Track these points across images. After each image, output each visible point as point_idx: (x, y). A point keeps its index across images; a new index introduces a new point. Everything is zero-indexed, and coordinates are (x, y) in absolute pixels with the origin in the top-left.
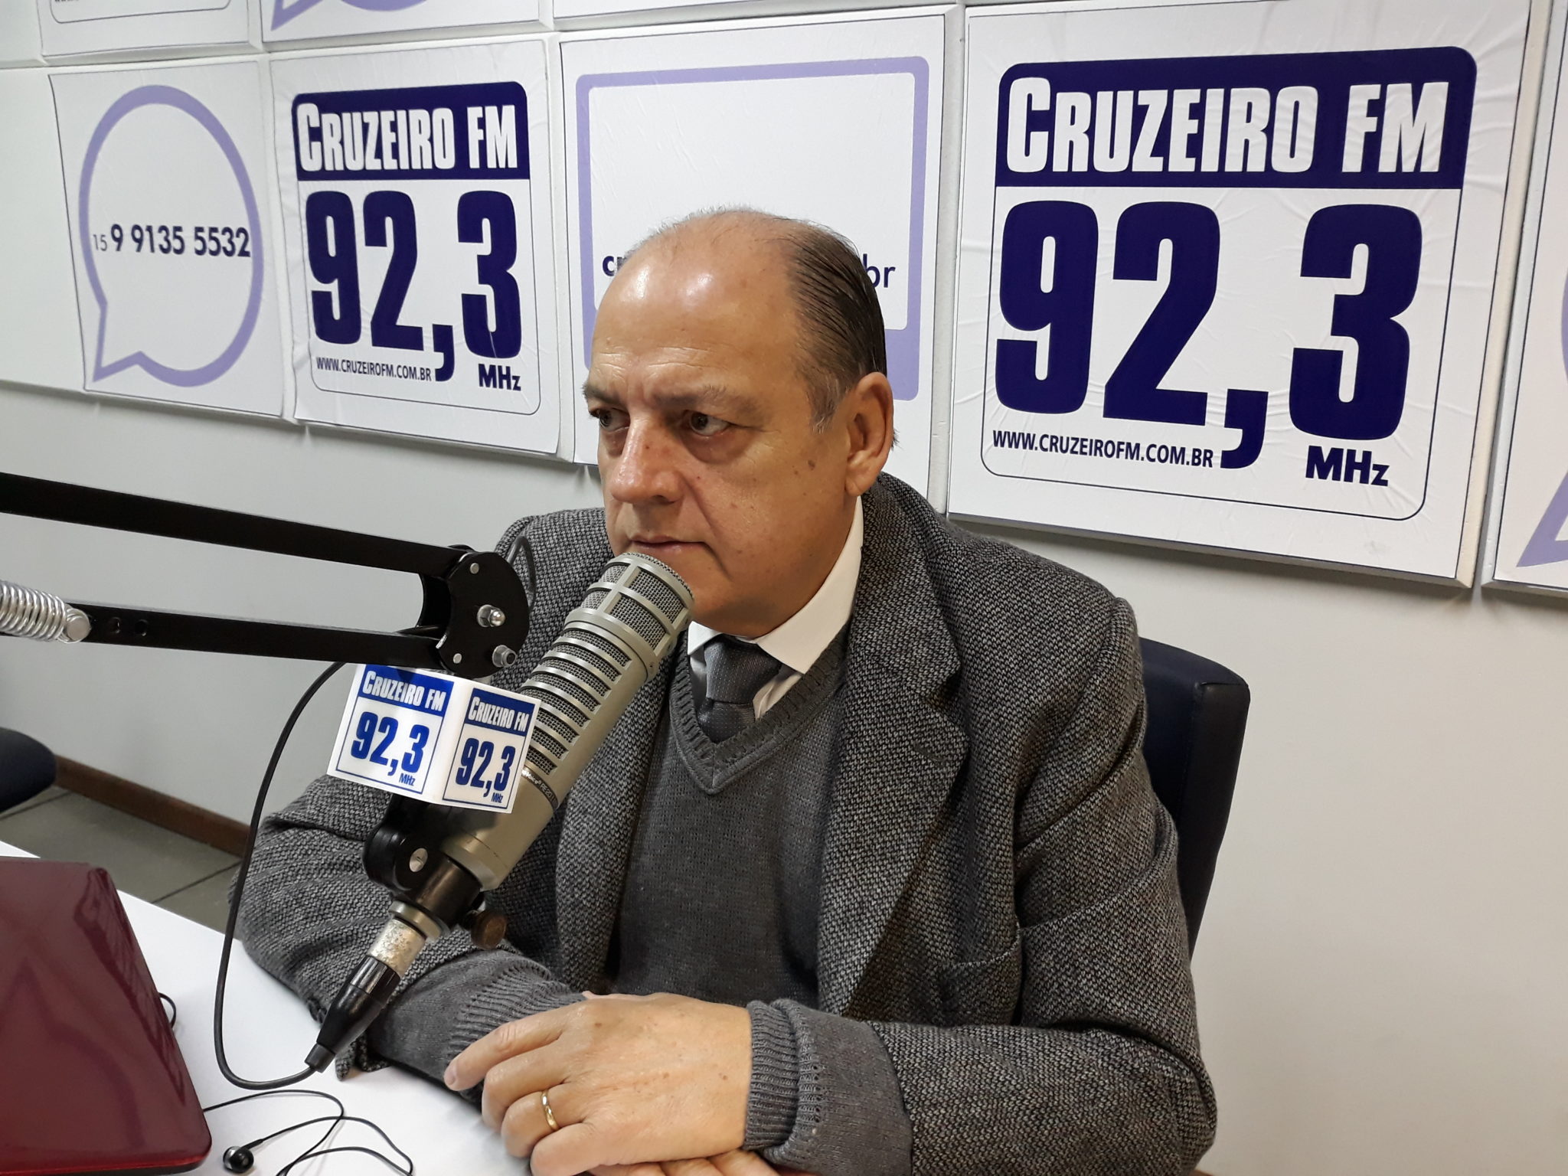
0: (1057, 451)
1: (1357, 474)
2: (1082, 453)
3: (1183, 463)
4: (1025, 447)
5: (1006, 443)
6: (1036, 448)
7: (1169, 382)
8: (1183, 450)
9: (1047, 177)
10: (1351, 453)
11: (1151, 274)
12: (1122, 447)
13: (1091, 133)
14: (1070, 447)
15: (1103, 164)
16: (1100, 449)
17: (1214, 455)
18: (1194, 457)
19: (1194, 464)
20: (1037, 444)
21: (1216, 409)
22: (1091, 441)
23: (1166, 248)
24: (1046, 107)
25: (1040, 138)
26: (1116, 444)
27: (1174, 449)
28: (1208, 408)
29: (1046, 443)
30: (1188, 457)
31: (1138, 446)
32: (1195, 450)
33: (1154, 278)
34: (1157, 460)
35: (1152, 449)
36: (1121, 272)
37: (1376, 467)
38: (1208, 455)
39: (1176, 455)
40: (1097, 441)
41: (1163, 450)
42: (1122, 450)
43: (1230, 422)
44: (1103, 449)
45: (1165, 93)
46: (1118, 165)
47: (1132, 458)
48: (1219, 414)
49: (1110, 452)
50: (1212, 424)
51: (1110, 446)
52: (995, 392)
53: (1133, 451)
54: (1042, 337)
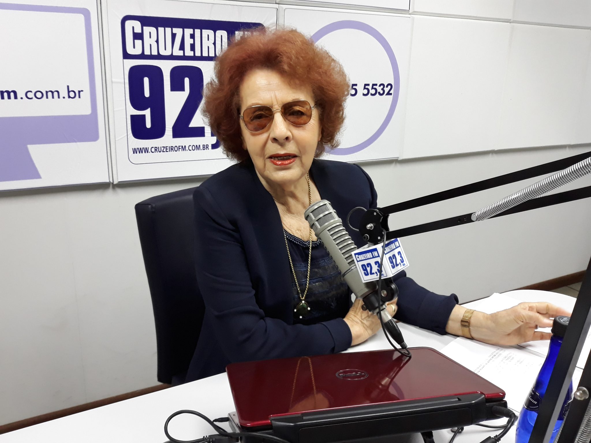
0: (157, 152)
2: (167, 151)
3: (200, 150)
4: (145, 152)
5: (138, 152)
6: (150, 152)
7: (193, 124)
8: (199, 146)
9: (142, 56)
11: (182, 89)
12: (180, 147)
13: (157, 41)
14: (162, 150)
15: (163, 52)
16: (172, 149)
17: (209, 146)
18: (203, 147)
19: (203, 149)
20: (149, 151)
21: (208, 131)
22: (169, 147)
23: (187, 81)
24: (140, 31)
25: (138, 42)
26: (178, 147)
27: (197, 146)
28: (206, 131)
29: (153, 150)
30: (201, 148)
31: (185, 146)
32: (203, 145)
34: (192, 150)
35: (190, 147)
36: (172, 90)
38: (207, 146)
39: (198, 147)
40: (171, 147)
41: (194, 147)
42: (180, 148)
43: (212, 135)
44: (174, 149)
45: (181, 29)
46: (168, 53)
47: (184, 150)
48: (209, 133)
49: (176, 150)
50: (207, 136)
51: (176, 148)
52: (131, 134)
53: (184, 148)
54: (147, 113)
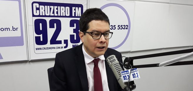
0: (45, 49)
2: (48, 49)
4: (40, 49)
5: (38, 49)
9: (39, 16)
13: (45, 11)
16: (50, 48)
17: (63, 47)
20: (42, 49)
21: (63, 42)
23: (55, 24)
24: (38, 7)
25: (38, 11)
27: (59, 47)
31: (55, 47)
32: (61, 47)
33: (54, 28)
34: (57, 49)
36: (50, 28)
42: (53, 48)
45: (53, 6)
46: (48, 15)
50: (62, 44)
52: (35, 43)
54: (41, 36)
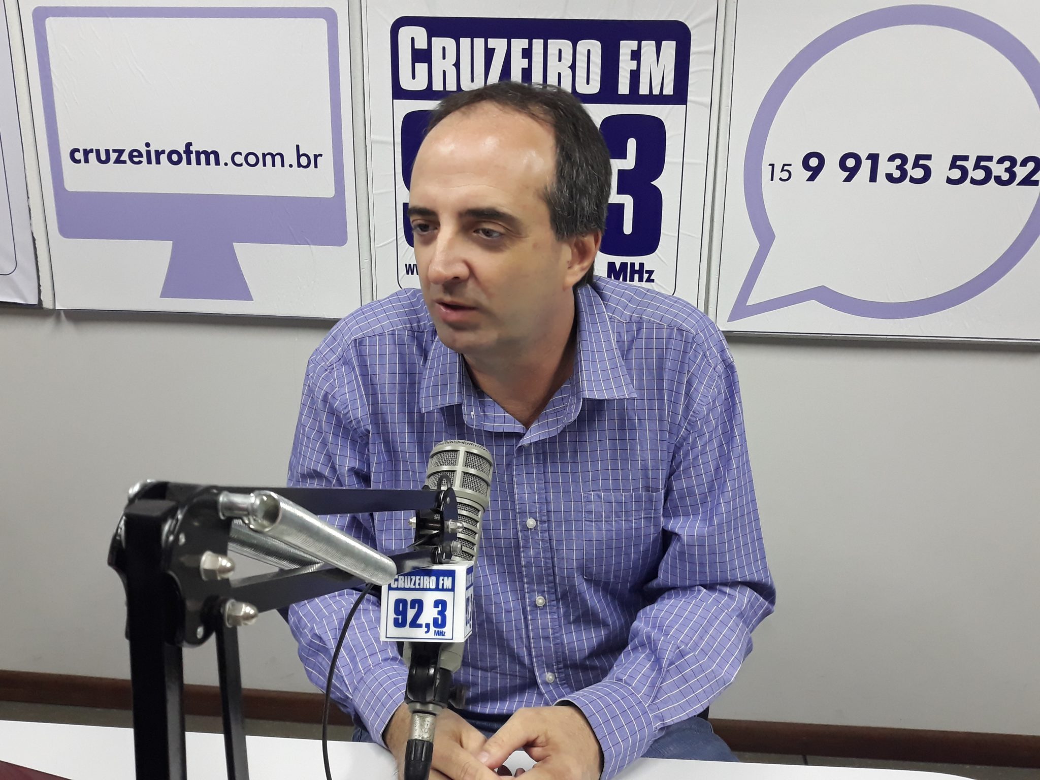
1: (636, 277)
9: (427, 94)
10: (633, 265)
13: (457, 65)
15: (467, 85)
24: (425, 46)
25: (422, 68)
37: (647, 272)
45: (505, 40)
52: (403, 238)
